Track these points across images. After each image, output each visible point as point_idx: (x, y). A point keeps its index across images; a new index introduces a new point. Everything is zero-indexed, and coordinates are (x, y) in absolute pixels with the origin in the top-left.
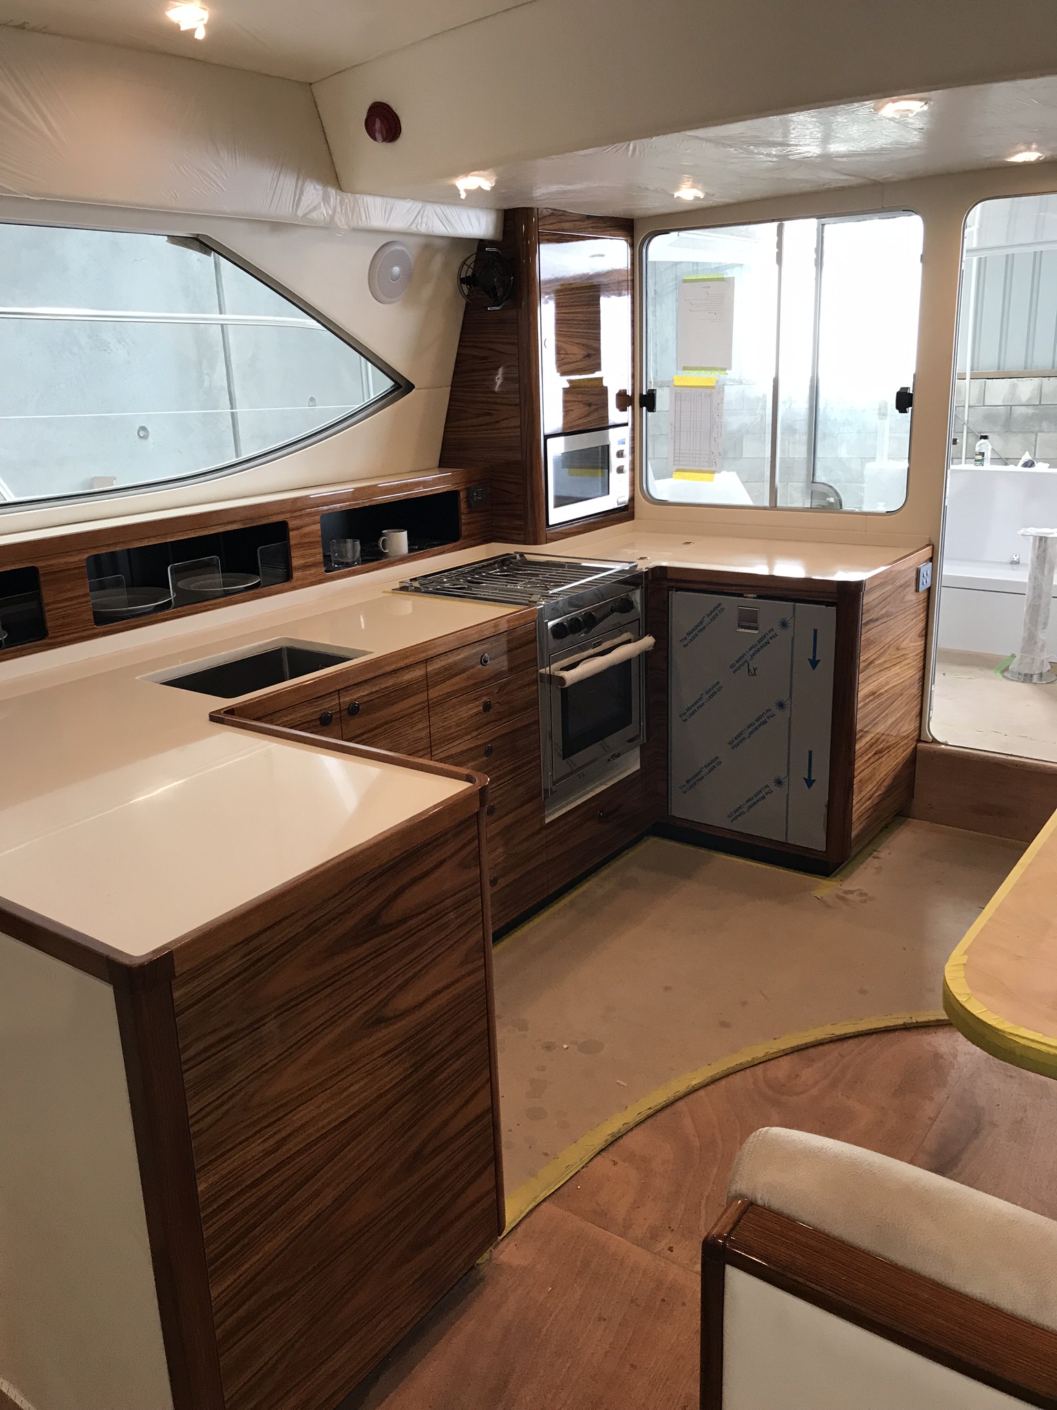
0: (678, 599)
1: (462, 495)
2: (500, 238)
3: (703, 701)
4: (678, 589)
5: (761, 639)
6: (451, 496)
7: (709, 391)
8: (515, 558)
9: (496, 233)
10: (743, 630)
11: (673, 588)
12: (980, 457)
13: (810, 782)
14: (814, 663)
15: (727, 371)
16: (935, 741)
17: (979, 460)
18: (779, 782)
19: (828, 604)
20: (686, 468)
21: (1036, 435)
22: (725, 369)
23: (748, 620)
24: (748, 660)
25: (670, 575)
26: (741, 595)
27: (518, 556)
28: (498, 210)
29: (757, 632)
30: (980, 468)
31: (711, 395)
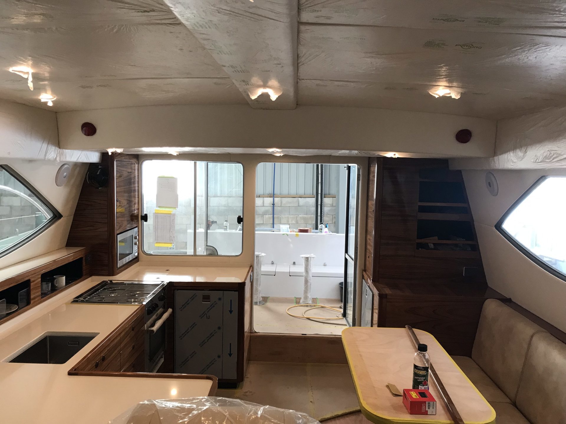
0: (178, 293)
1: (84, 258)
2: (101, 162)
3: (189, 330)
4: (178, 290)
5: (211, 305)
6: (80, 261)
7: (169, 215)
8: (108, 282)
9: (100, 161)
10: (204, 303)
11: (176, 289)
12: (226, 228)
13: (230, 355)
14: (231, 312)
15: (176, 209)
16: (256, 332)
17: (225, 229)
18: (219, 357)
19: (235, 291)
20: (160, 242)
21: (228, 216)
22: (176, 208)
23: (206, 298)
24: (207, 313)
25: (175, 285)
26: (203, 290)
27: (109, 282)
28: (101, 153)
29: (209, 303)
30: (226, 231)
31: (170, 217)
